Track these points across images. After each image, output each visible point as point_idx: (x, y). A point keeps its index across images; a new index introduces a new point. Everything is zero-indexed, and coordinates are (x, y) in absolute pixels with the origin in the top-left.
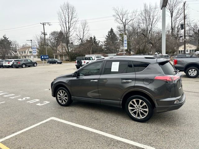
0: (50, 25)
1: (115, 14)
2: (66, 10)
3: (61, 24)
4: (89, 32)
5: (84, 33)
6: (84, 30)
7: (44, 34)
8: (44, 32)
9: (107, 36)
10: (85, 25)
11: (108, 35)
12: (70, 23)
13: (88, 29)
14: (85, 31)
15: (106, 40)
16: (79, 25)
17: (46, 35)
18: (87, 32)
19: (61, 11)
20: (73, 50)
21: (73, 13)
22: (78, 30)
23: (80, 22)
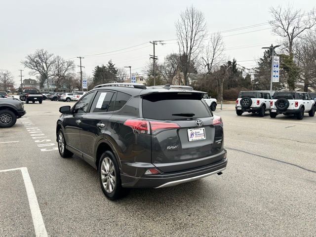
0: (163, 44)
1: (274, 19)
2: (188, 20)
3: (179, 42)
4: (223, 53)
5: (214, 54)
6: (214, 49)
7: (154, 58)
8: (154, 56)
9: (261, 59)
10: (217, 41)
11: (265, 57)
12: (193, 40)
13: (222, 48)
14: (216, 50)
15: (258, 66)
16: (207, 43)
17: (157, 59)
18: (219, 53)
19: (181, 20)
20: (195, 82)
21: (200, 23)
22: (205, 50)
23: (209, 37)
